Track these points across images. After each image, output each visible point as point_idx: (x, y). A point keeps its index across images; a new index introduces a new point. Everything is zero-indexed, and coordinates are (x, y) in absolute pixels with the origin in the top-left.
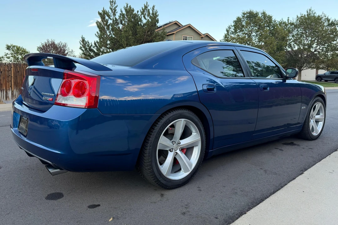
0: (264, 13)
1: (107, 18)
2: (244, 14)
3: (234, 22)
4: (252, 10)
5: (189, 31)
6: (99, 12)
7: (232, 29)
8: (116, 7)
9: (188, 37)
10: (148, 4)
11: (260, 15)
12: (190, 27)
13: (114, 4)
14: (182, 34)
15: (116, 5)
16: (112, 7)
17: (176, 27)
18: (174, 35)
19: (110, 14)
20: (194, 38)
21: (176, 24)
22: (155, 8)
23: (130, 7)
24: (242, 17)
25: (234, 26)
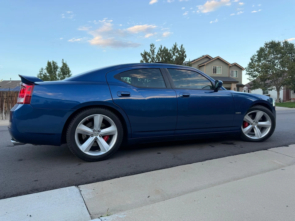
0: (286, 42)
1: (148, 57)
2: (266, 44)
3: (258, 52)
4: (274, 41)
5: (218, 62)
6: (141, 54)
7: (256, 58)
8: (155, 49)
9: (217, 66)
10: (176, 44)
11: (282, 45)
12: (218, 59)
13: (153, 46)
14: (212, 64)
15: (154, 48)
16: (152, 49)
17: (207, 60)
18: (205, 66)
19: (150, 55)
20: (223, 67)
21: (207, 57)
22: (183, 47)
23: (165, 48)
24: (264, 47)
25: (257, 55)
